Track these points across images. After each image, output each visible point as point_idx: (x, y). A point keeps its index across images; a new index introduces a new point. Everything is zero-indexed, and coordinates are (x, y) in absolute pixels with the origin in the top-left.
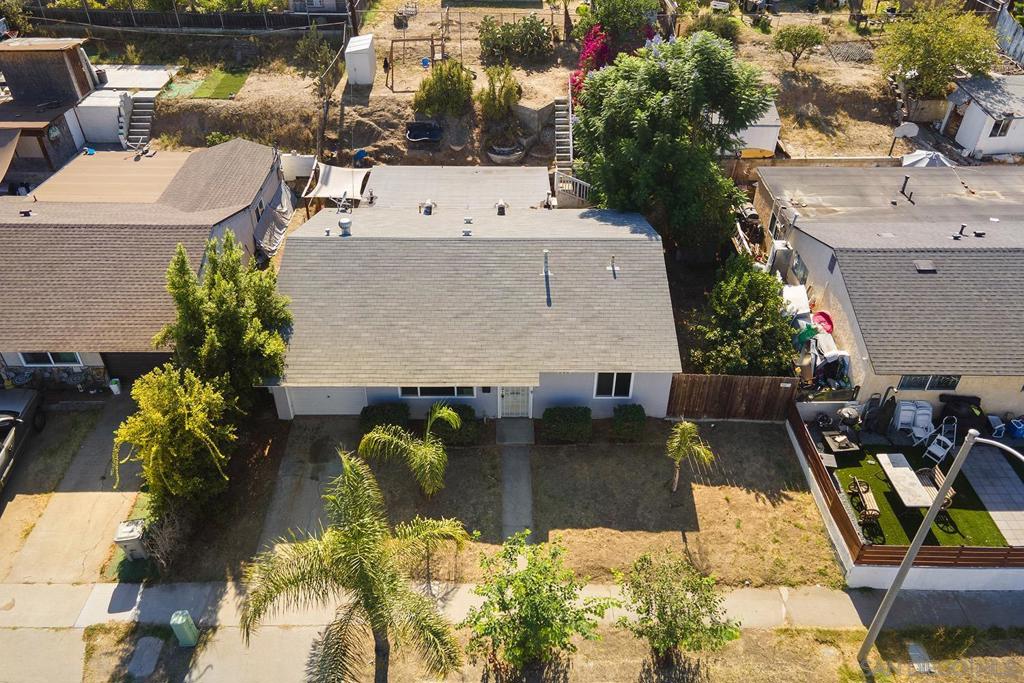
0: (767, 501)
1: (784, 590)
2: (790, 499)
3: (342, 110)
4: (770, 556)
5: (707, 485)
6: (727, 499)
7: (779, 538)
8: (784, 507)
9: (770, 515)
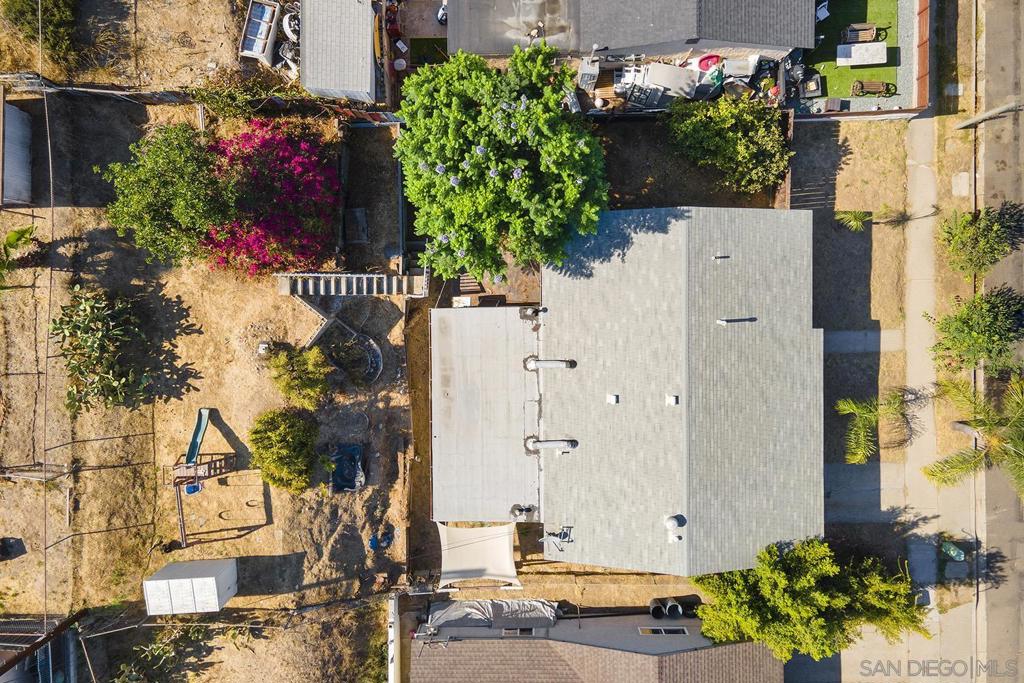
0: (849, 157)
1: (909, 162)
2: (846, 140)
3: (310, 586)
4: (889, 165)
5: (835, 199)
6: (848, 186)
7: (876, 156)
8: (852, 144)
9: (859, 157)
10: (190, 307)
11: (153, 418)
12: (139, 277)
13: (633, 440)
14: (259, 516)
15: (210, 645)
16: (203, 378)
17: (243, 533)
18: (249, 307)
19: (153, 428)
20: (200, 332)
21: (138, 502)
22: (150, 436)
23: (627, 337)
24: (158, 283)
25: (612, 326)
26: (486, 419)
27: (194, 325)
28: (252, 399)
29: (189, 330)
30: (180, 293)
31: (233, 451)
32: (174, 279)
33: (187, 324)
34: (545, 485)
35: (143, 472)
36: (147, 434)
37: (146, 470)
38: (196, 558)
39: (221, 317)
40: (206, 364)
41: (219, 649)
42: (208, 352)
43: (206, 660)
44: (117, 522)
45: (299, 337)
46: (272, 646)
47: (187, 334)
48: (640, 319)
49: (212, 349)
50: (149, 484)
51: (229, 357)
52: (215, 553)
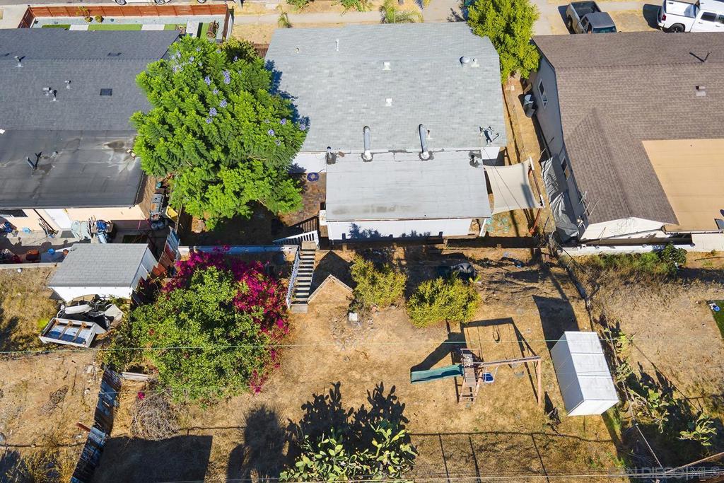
3: (562, 294)
10: (314, 395)
11: (423, 435)
12: (281, 448)
13: (415, 89)
14: (506, 330)
15: (640, 377)
16: (382, 383)
17: (525, 346)
18: (316, 339)
19: (434, 435)
20: (338, 385)
21: (512, 447)
22: (442, 437)
23: (347, 94)
24: (289, 429)
25: (340, 103)
26: (409, 184)
27: (331, 391)
28: (400, 336)
29: (336, 395)
30: (300, 405)
31: (450, 354)
32: (286, 411)
33: (330, 398)
34: (453, 146)
35: (481, 443)
36: (441, 440)
37: (477, 441)
38: (557, 389)
39: (324, 364)
40: (368, 378)
41: (641, 367)
42: (357, 376)
43: (656, 380)
44: (535, 465)
45: (345, 297)
46: (623, 319)
47: (340, 397)
48: (335, 86)
49: (354, 373)
50: (492, 438)
51: (361, 357)
52: (549, 371)
